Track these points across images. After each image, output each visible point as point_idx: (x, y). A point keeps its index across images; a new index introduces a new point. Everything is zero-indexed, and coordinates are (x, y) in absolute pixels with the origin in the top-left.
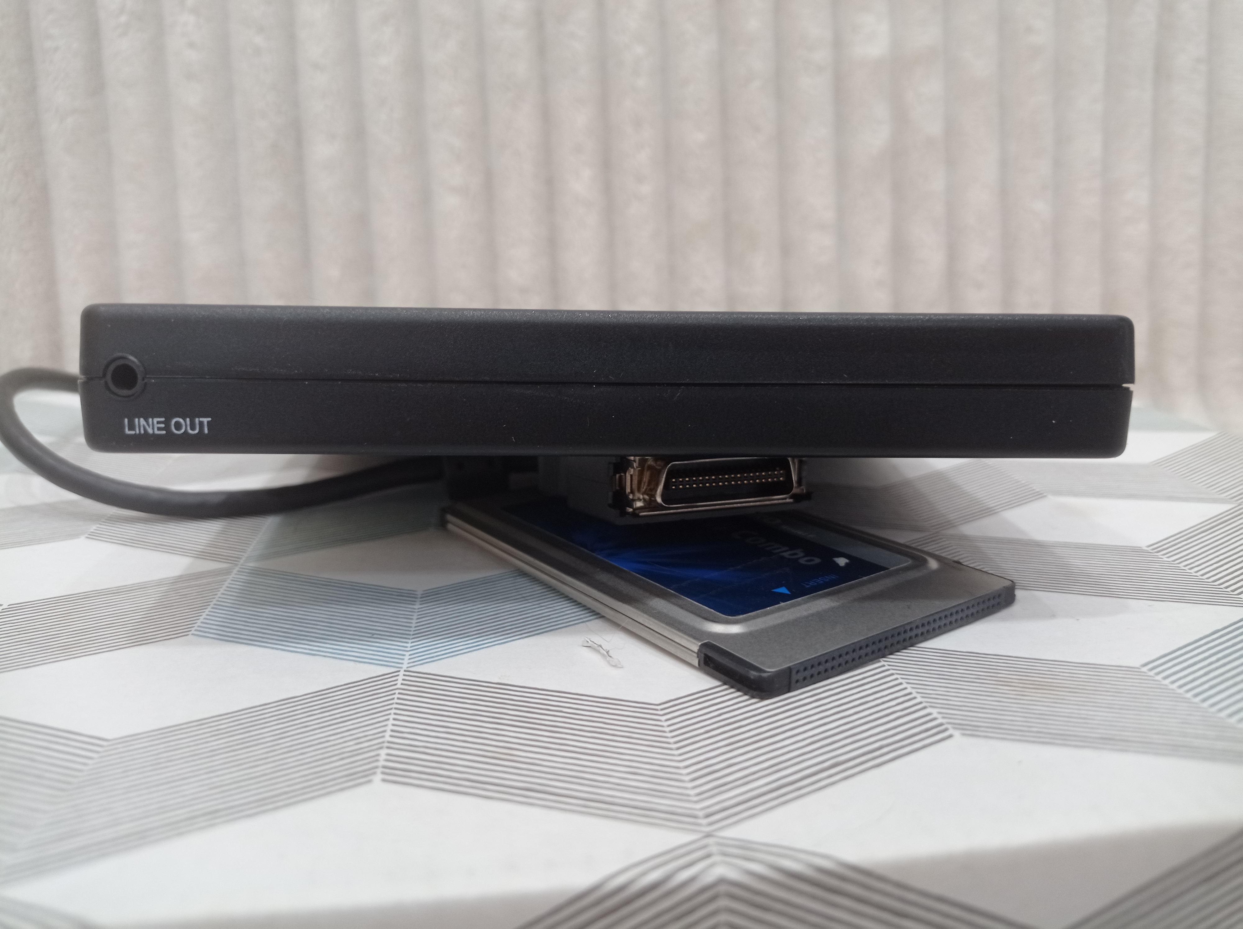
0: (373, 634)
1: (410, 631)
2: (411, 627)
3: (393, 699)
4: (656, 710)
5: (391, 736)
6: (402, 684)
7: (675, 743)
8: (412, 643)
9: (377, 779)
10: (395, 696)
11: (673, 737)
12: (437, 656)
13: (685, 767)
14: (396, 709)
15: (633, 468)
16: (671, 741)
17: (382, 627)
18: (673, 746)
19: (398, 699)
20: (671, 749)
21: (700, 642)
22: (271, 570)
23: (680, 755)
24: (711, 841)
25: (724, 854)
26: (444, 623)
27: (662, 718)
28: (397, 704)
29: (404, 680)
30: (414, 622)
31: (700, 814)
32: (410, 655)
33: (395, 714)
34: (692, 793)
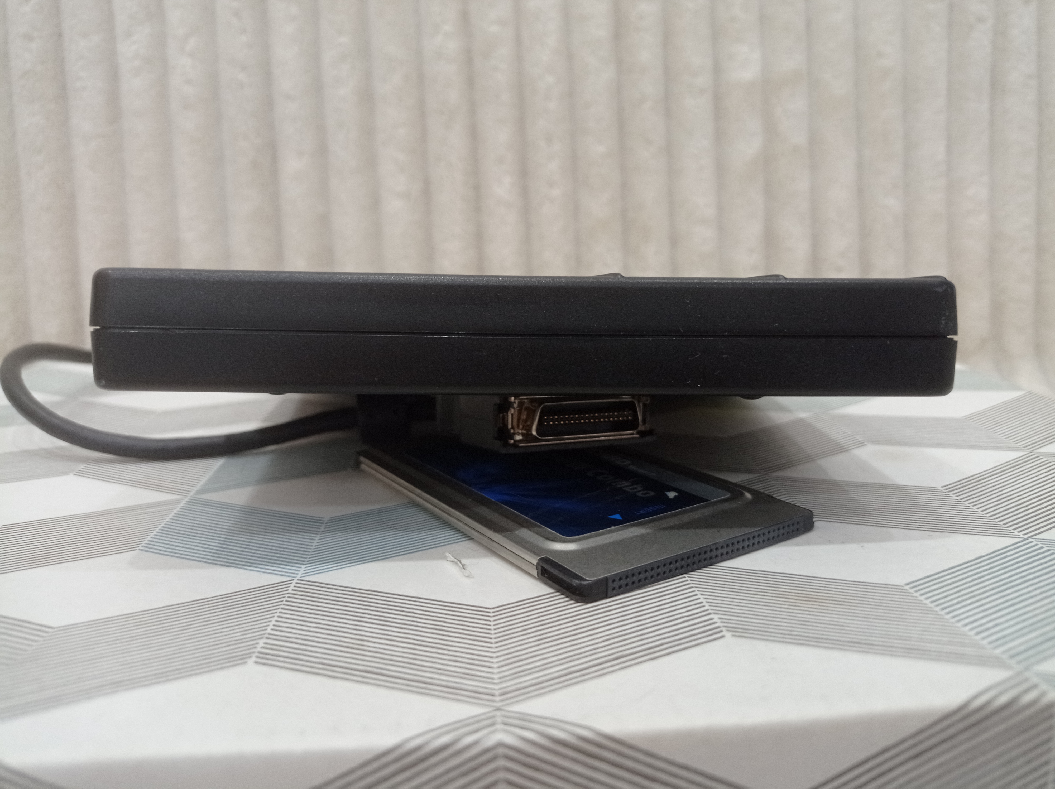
0: (281, 551)
1: (310, 549)
2: (312, 546)
3: (282, 601)
4: (489, 612)
5: (272, 629)
6: (293, 590)
7: (496, 638)
8: (310, 558)
9: (251, 661)
10: (284, 599)
11: (495, 634)
12: (326, 569)
13: (497, 657)
14: (282, 609)
15: (513, 408)
16: (493, 636)
17: (289, 545)
18: (493, 641)
19: (287, 601)
20: (491, 643)
21: (539, 557)
22: (213, 501)
23: (496, 647)
24: (498, 713)
25: (506, 724)
26: (340, 543)
27: (492, 619)
28: (284, 605)
29: (295, 587)
30: (315, 542)
31: (497, 693)
32: (305, 568)
33: (280, 613)
34: (496, 676)
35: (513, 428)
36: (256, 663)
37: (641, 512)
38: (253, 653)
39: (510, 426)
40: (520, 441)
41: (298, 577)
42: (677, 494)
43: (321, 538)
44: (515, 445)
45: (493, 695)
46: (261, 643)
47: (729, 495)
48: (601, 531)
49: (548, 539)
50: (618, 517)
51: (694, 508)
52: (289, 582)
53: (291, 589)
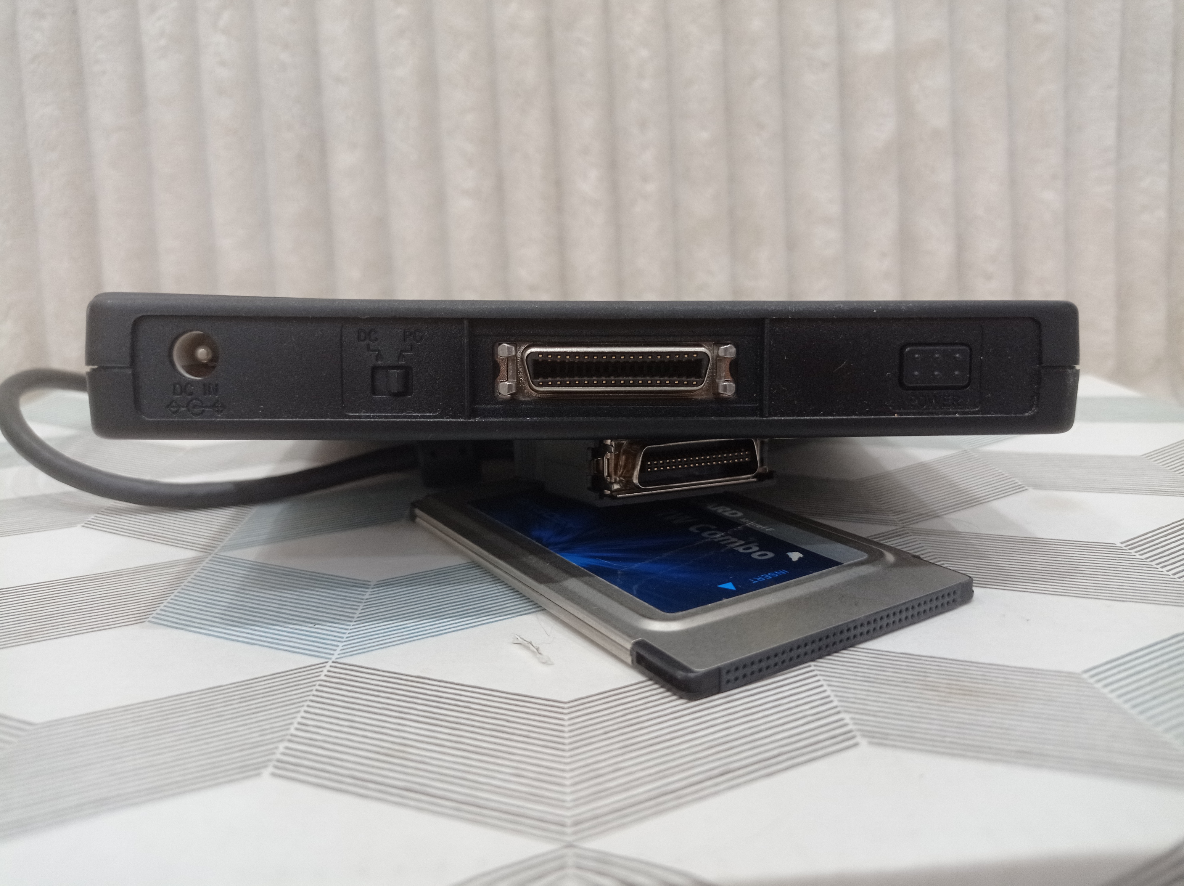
2: (353, 618)
3: (311, 691)
4: (563, 708)
5: (297, 729)
6: (326, 676)
7: (571, 743)
8: (349, 633)
9: (266, 773)
10: (314, 688)
11: (570, 737)
12: (368, 647)
13: (572, 770)
14: (312, 701)
15: (611, 452)
16: (567, 741)
17: (326, 617)
18: (567, 747)
19: (317, 690)
20: (563, 750)
21: (634, 640)
22: (241, 559)
23: (571, 756)
24: (570, 852)
25: (580, 868)
26: (387, 614)
27: (566, 717)
28: (314, 695)
29: (329, 671)
30: (358, 612)
31: (569, 821)
32: (343, 646)
33: (308, 706)
34: (568, 798)
35: (609, 475)
36: (274, 775)
37: (758, 579)
38: (270, 760)
39: (606, 474)
40: (618, 491)
41: (334, 658)
42: (801, 556)
43: (365, 607)
44: (612, 497)
45: (563, 825)
46: (281, 747)
47: (865, 556)
48: (710, 605)
49: (644, 616)
50: (729, 586)
51: (823, 573)
52: (322, 665)
53: (323, 674)
